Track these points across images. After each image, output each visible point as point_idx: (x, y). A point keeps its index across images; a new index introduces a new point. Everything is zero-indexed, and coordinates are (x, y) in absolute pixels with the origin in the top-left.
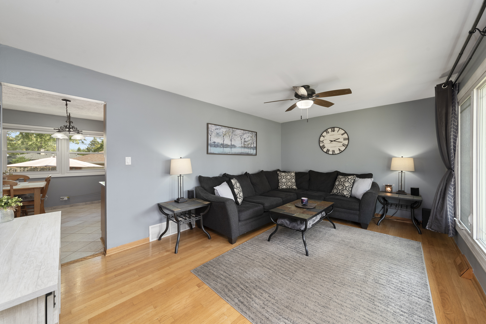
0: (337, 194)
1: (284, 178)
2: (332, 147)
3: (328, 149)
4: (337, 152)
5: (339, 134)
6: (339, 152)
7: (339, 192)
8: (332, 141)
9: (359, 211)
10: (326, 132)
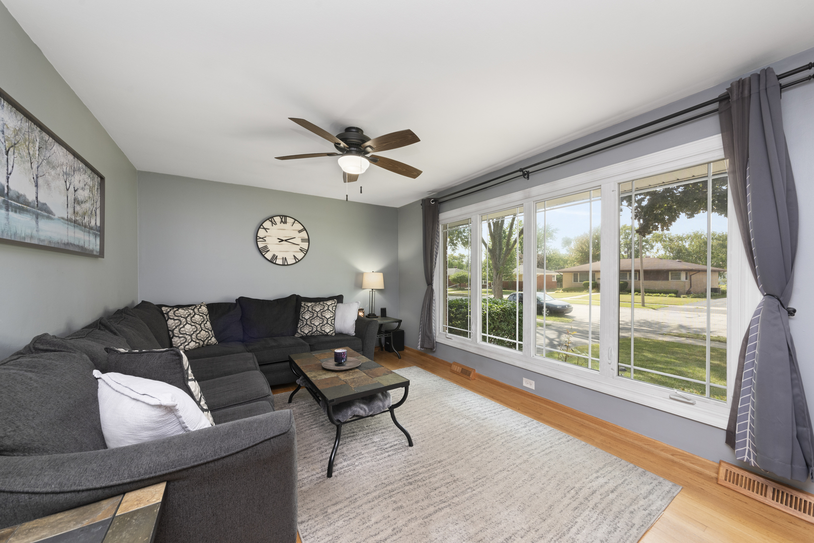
0: (312, 333)
1: (187, 323)
2: (281, 251)
3: (274, 255)
4: (291, 261)
5: (293, 230)
6: (294, 261)
7: (317, 330)
8: (282, 241)
9: (362, 350)
10: (271, 221)
